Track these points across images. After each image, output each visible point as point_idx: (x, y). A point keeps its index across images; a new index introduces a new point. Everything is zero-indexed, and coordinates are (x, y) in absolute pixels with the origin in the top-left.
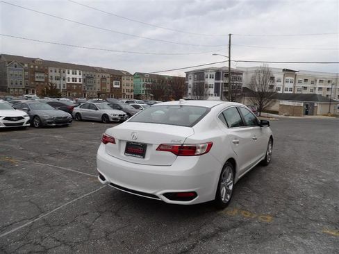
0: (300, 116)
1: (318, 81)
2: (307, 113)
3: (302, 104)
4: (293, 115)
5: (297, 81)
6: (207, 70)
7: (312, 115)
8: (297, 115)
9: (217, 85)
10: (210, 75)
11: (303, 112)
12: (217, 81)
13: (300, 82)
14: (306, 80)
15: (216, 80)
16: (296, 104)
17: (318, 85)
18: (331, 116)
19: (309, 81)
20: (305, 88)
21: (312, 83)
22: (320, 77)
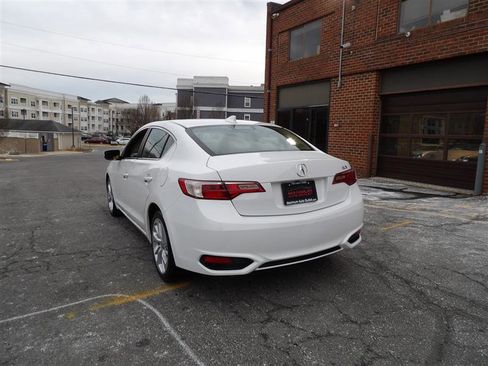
0: (37, 152)
1: (41, 102)
2: (45, 149)
3: (36, 136)
4: (26, 153)
5: (9, 102)
7: (53, 150)
8: (31, 152)
11: (39, 147)
13: (14, 102)
14: (23, 100)
16: (27, 135)
17: (42, 109)
18: (77, 150)
19: (28, 102)
20: (24, 112)
21: (33, 105)
22: (43, 96)
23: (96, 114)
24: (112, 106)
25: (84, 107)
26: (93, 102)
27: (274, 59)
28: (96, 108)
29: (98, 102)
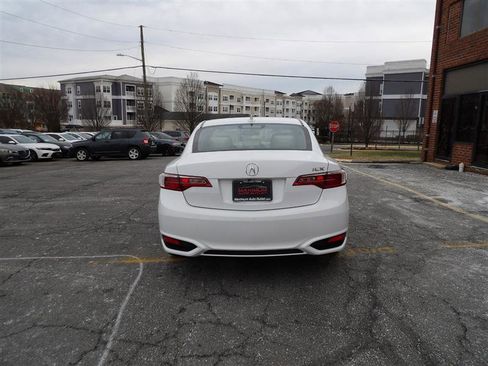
1: (245, 98)
5: (222, 98)
6: (98, 79)
9: (117, 103)
10: (104, 88)
12: (115, 97)
13: (225, 99)
14: (232, 97)
15: (113, 94)
17: (245, 104)
19: (235, 99)
20: (231, 107)
21: (239, 101)
22: (247, 93)
23: (290, 106)
24: (306, 98)
25: (280, 100)
26: (288, 95)
27: (442, 37)
28: (291, 101)
29: (292, 95)
